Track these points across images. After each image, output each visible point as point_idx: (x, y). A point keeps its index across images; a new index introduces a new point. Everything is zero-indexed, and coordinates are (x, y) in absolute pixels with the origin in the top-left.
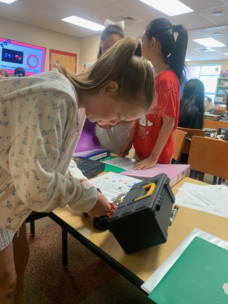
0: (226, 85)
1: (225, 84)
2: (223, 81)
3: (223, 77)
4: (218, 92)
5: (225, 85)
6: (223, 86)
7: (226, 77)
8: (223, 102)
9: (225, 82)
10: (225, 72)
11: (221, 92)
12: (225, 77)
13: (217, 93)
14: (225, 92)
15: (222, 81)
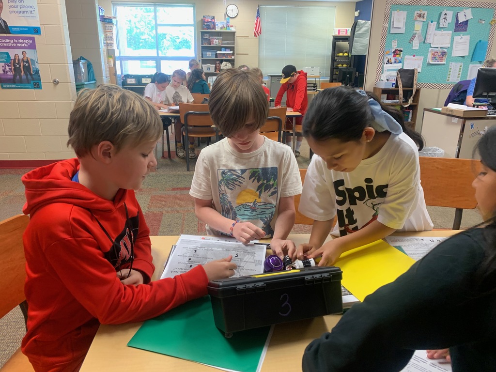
0: (216, 42)
1: (215, 41)
2: (208, 35)
3: (208, 29)
4: (204, 56)
5: (214, 43)
7: (213, 29)
8: (215, 72)
10: (210, 20)
11: (209, 55)
12: (211, 29)
13: (202, 57)
14: (216, 55)
15: (205, 35)
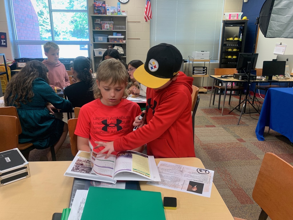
0: (107, 27)
1: (106, 25)
2: (99, 20)
4: (96, 40)
5: (105, 27)
6: (103, 30)
7: (104, 14)
9: (104, 23)
10: (101, 5)
11: (101, 39)
12: (101, 13)
13: (94, 41)
14: (108, 39)
15: (97, 20)
